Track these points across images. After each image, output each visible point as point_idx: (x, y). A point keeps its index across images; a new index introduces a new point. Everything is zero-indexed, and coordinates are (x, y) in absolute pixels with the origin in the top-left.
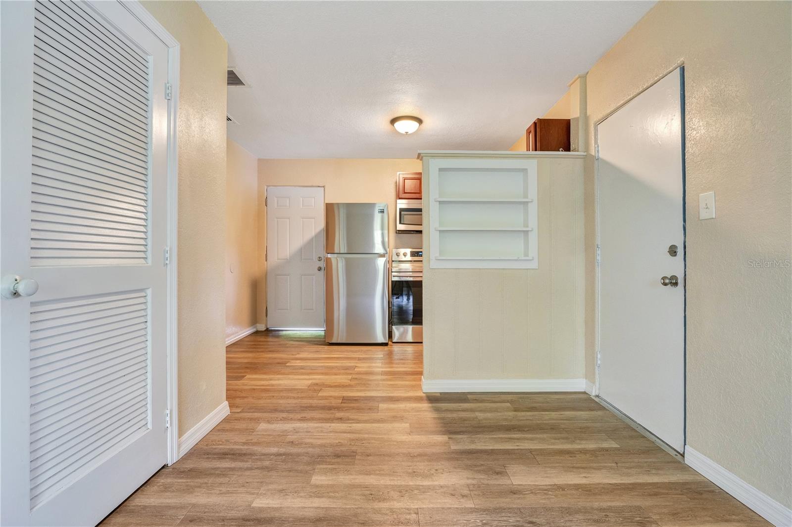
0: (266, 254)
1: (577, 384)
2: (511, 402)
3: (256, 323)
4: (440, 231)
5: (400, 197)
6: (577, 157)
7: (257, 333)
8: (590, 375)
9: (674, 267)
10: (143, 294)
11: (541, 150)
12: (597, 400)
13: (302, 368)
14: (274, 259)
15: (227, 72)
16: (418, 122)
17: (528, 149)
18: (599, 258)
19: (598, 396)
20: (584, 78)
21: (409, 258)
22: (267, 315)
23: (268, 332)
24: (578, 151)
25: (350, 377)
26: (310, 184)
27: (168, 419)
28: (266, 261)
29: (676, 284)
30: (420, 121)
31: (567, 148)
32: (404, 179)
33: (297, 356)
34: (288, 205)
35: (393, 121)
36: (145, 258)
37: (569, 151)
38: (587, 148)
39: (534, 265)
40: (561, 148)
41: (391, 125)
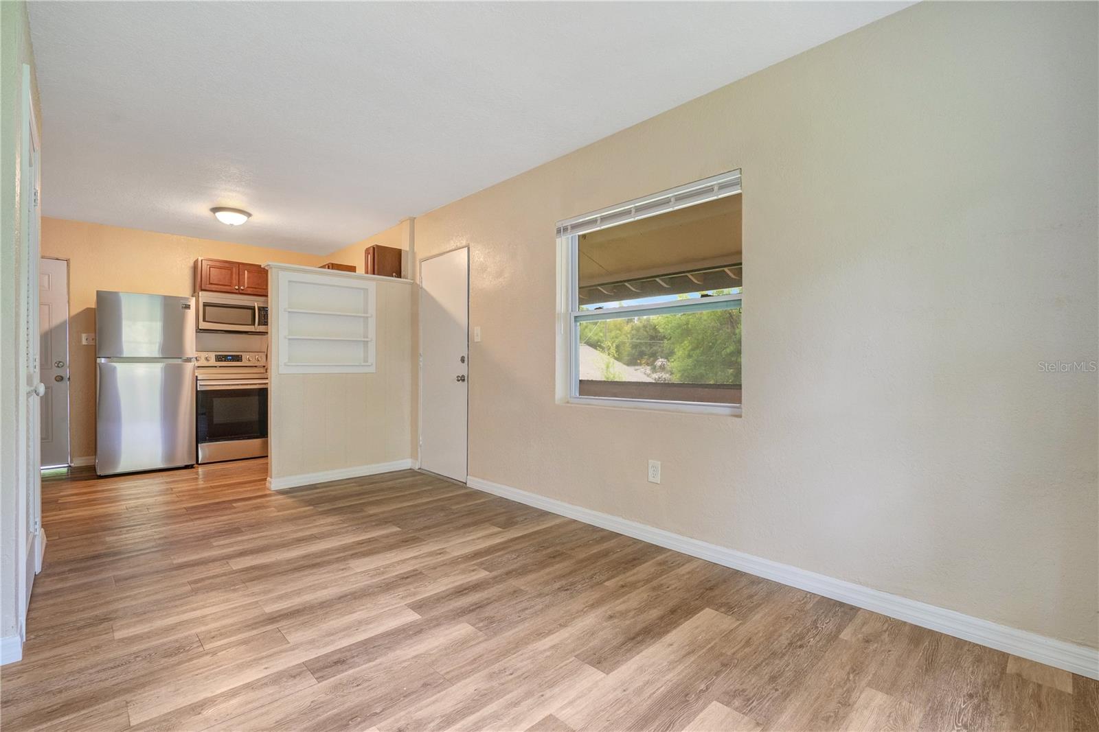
1: (405, 464)
2: (355, 482)
4: (289, 339)
5: (203, 288)
6: (406, 283)
8: (414, 456)
9: (462, 370)
11: (378, 274)
12: (419, 471)
16: (246, 216)
17: (367, 273)
18: (421, 364)
19: (420, 468)
20: (413, 220)
21: (213, 362)
24: (407, 278)
29: (464, 380)
30: (249, 215)
31: (399, 275)
32: (210, 267)
35: (215, 210)
37: (401, 278)
38: (414, 279)
39: (372, 369)
40: (394, 274)
41: (212, 213)
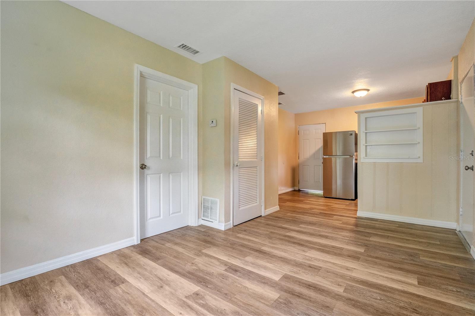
0: (299, 157)
1: (452, 225)
3: (294, 186)
4: (366, 145)
6: (452, 102)
7: (295, 190)
8: (458, 221)
10: (256, 168)
13: (309, 203)
14: (302, 158)
15: (278, 93)
16: (367, 91)
19: (460, 231)
20: (457, 57)
22: (299, 184)
23: (299, 191)
25: (327, 208)
26: (318, 123)
27: (262, 203)
28: (299, 159)
30: (368, 90)
31: (449, 98)
33: (309, 200)
34: (308, 133)
35: (353, 92)
36: (257, 159)
37: (451, 99)
38: (457, 97)
39: (421, 160)
40: (443, 98)
41: (353, 94)
